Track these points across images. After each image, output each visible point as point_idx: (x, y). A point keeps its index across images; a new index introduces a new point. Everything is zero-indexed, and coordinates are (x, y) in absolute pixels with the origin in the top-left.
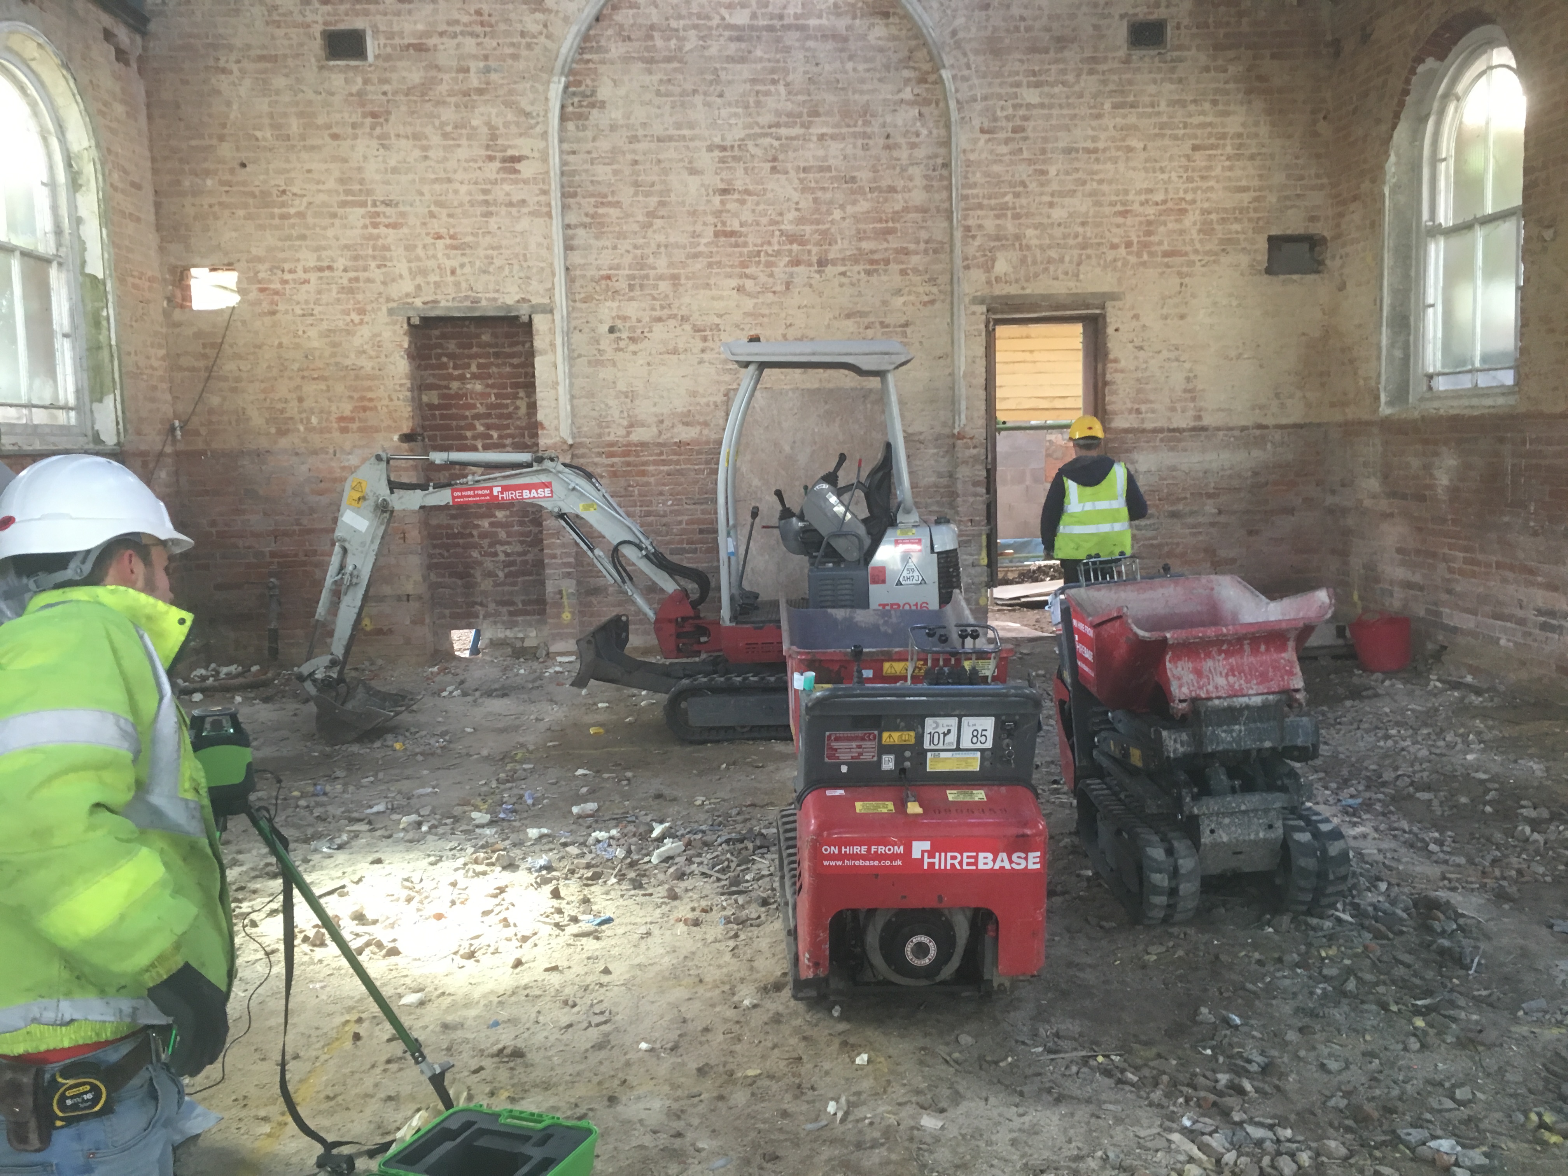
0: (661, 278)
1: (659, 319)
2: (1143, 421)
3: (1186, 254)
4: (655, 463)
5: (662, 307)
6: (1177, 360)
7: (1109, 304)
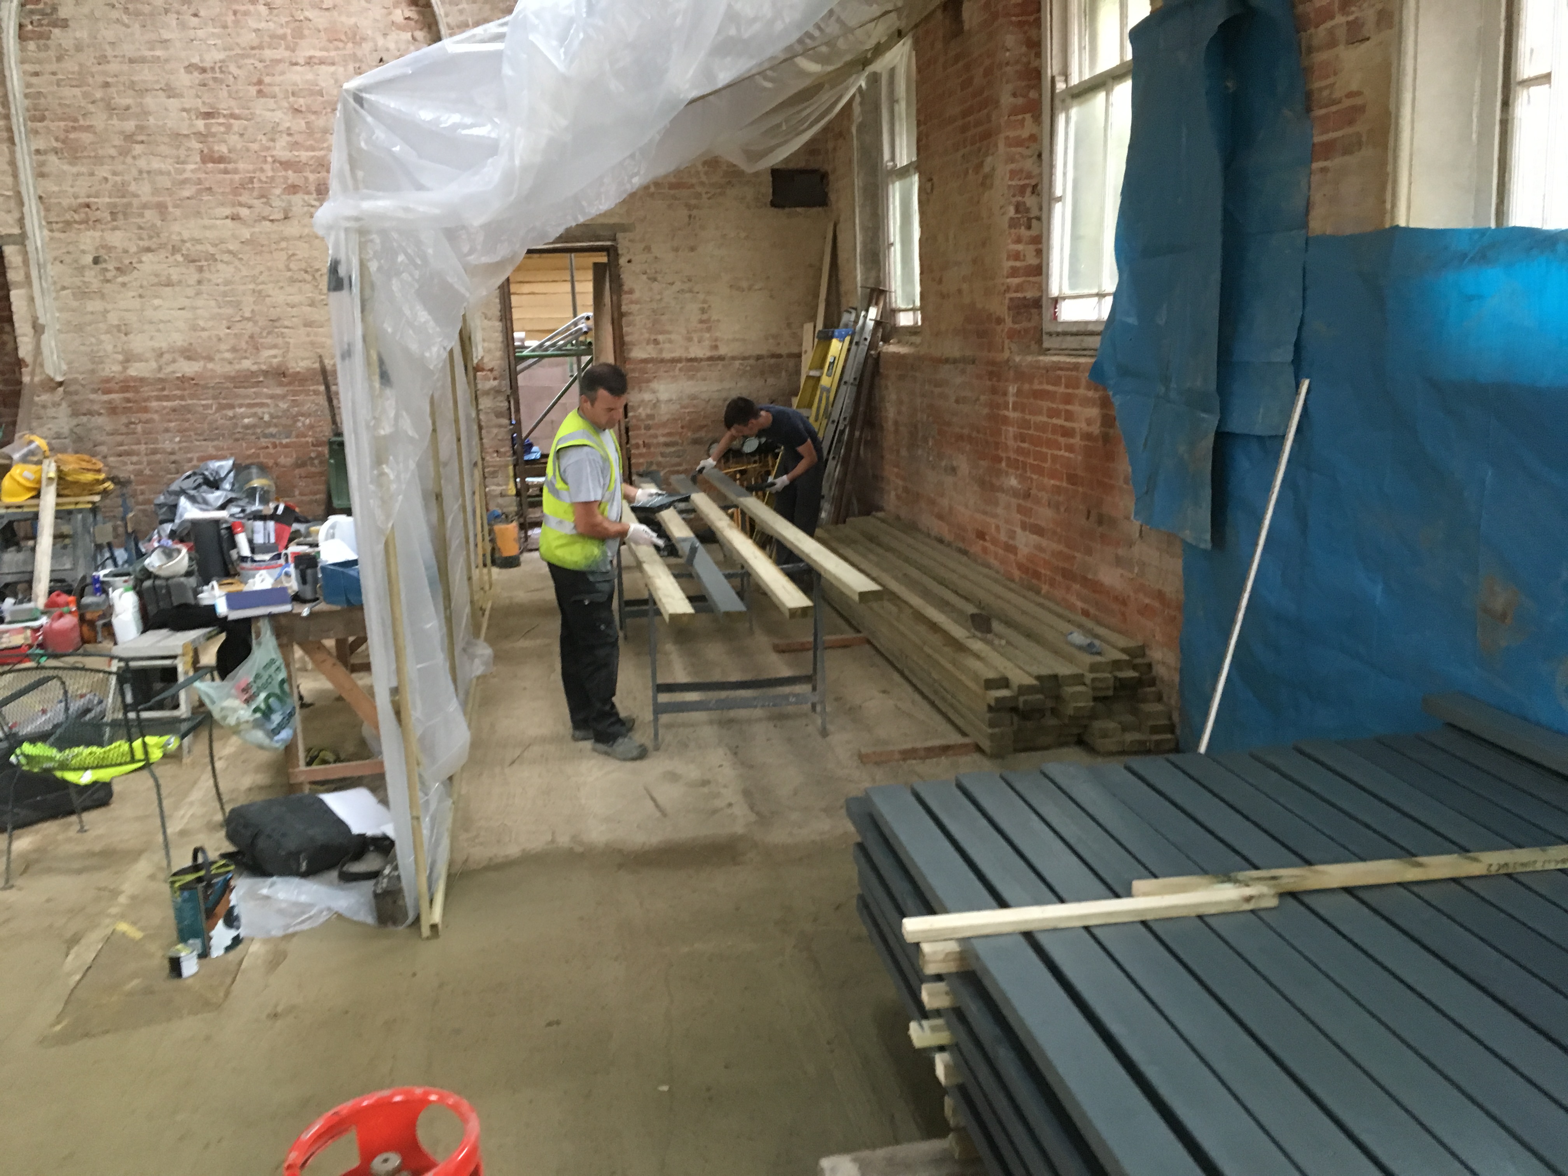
0: (145, 206)
1: (149, 250)
2: (661, 351)
3: (692, 186)
4: (159, 399)
5: (150, 238)
6: (691, 291)
7: (620, 236)
